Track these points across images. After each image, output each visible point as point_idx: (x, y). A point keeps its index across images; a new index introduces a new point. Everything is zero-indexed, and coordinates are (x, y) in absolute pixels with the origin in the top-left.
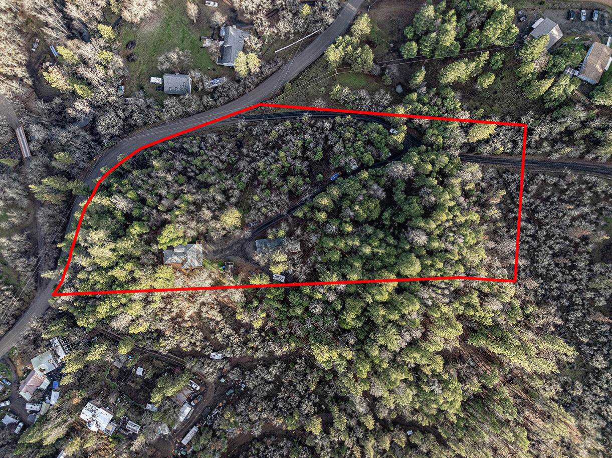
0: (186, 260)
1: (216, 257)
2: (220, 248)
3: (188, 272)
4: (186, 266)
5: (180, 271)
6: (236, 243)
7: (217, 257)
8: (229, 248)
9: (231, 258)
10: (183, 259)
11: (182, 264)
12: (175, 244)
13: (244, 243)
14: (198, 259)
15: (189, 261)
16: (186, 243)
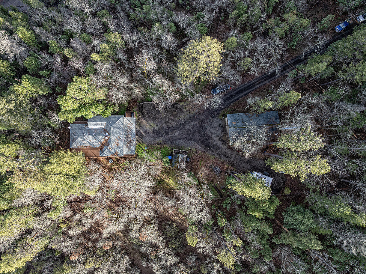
0: (107, 143)
1: (157, 141)
2: (165, 126)
3: (109, 164)
4: (107, 153)
5: (96, 161)
6: (191, 119)
7: (160, 140)
8: (179, 127)
9: (182, 143)
10: (103, 141)
11: (101, 149)
12: (89, 114)
13: (203, 120)
14: (128, 142)
15: (113, 144)
16: (108, 114)
